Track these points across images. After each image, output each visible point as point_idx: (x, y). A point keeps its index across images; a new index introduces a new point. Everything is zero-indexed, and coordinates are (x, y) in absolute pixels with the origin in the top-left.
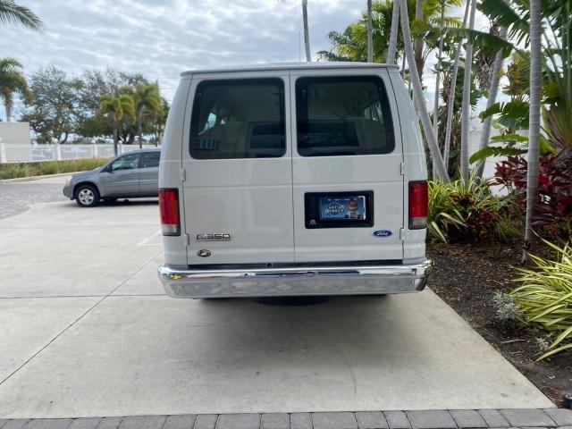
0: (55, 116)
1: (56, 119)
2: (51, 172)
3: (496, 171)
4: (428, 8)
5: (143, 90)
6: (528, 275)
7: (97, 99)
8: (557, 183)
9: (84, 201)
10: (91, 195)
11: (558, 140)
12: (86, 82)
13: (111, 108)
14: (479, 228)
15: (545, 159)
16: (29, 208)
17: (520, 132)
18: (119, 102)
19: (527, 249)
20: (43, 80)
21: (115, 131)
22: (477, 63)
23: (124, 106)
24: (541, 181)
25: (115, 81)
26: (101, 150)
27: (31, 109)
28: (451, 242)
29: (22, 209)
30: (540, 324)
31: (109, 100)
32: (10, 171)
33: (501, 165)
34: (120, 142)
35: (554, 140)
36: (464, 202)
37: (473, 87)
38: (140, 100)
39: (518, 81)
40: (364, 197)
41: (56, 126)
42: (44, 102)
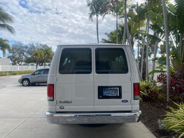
0: (18, 57)
1: (19, 58)
2: (15, 74)
3: (157, 78)
5: (47, 49)
6: (168, 114)
7: (32, 52)
8: (176, 83)
9: (25, 84)
10: (27, 82)
11: (176, 68)
12: (29, 46)
13: (36, 55)
14: (152, 97)
15: (172, 75)
16: (6, 86)
17: (164, 66)
19: (168, 105)
20: (16, 46)
21: (37, 62)
22: (150, 44)
23: (40, 54)
24: (171, 82)
25: (38, 46)
26: (32, 68)
27: (11, 54)
28: (144, 101)
29: (5, 87)
30: (173, 131)
31: (36, 52)
32: (2, 74)
33: (159, 76)
34: (38, 65)
35: (175, 69)
36: (147, 88)
37: (149, 51)
38: (45, 52)
40: (118, 88)
41: (18, 60)
42: (15, 52)
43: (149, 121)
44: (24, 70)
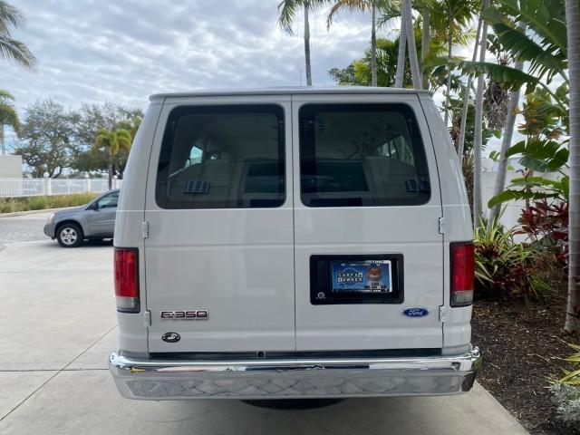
0: (50, 149)
1: (51, 153)
2: (39, 207)
4: (434, 46)
7: (93, 133)
9: (66, 240)
10: (73, 234)
12: (84, 116)
13: (106, 142)
18: (116, 137)
20: (39, 113)
21: (111, 166)
22: (485, 102)
23: (120, 141)
25: (112, 115)
26: (93, 185)
27: (26, 142)
31: (105, 134)
33: (527, 211)
34: (116, 177)
36: (489, 253)
39: (535, 120)
40: (389, 262)
41: (50, 160)
42: (39, 135)
43: (511, 382)
44: (69, 193)
